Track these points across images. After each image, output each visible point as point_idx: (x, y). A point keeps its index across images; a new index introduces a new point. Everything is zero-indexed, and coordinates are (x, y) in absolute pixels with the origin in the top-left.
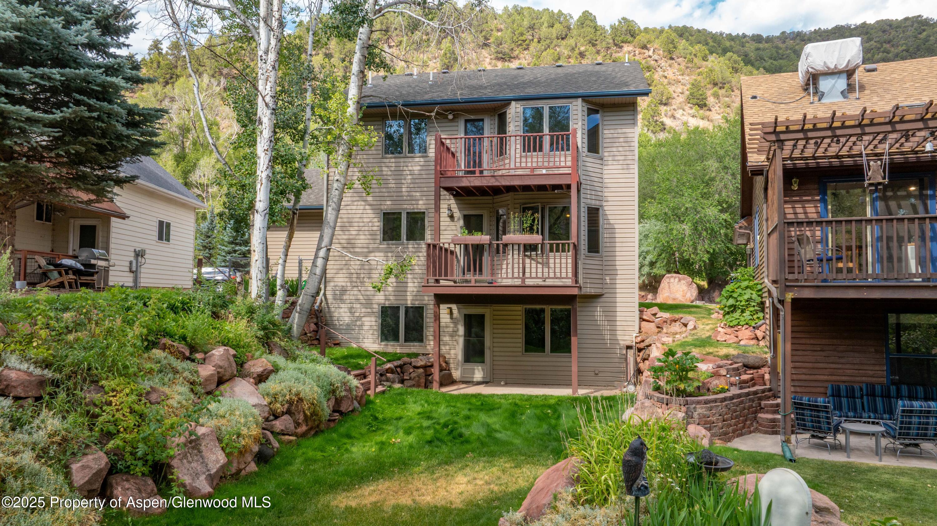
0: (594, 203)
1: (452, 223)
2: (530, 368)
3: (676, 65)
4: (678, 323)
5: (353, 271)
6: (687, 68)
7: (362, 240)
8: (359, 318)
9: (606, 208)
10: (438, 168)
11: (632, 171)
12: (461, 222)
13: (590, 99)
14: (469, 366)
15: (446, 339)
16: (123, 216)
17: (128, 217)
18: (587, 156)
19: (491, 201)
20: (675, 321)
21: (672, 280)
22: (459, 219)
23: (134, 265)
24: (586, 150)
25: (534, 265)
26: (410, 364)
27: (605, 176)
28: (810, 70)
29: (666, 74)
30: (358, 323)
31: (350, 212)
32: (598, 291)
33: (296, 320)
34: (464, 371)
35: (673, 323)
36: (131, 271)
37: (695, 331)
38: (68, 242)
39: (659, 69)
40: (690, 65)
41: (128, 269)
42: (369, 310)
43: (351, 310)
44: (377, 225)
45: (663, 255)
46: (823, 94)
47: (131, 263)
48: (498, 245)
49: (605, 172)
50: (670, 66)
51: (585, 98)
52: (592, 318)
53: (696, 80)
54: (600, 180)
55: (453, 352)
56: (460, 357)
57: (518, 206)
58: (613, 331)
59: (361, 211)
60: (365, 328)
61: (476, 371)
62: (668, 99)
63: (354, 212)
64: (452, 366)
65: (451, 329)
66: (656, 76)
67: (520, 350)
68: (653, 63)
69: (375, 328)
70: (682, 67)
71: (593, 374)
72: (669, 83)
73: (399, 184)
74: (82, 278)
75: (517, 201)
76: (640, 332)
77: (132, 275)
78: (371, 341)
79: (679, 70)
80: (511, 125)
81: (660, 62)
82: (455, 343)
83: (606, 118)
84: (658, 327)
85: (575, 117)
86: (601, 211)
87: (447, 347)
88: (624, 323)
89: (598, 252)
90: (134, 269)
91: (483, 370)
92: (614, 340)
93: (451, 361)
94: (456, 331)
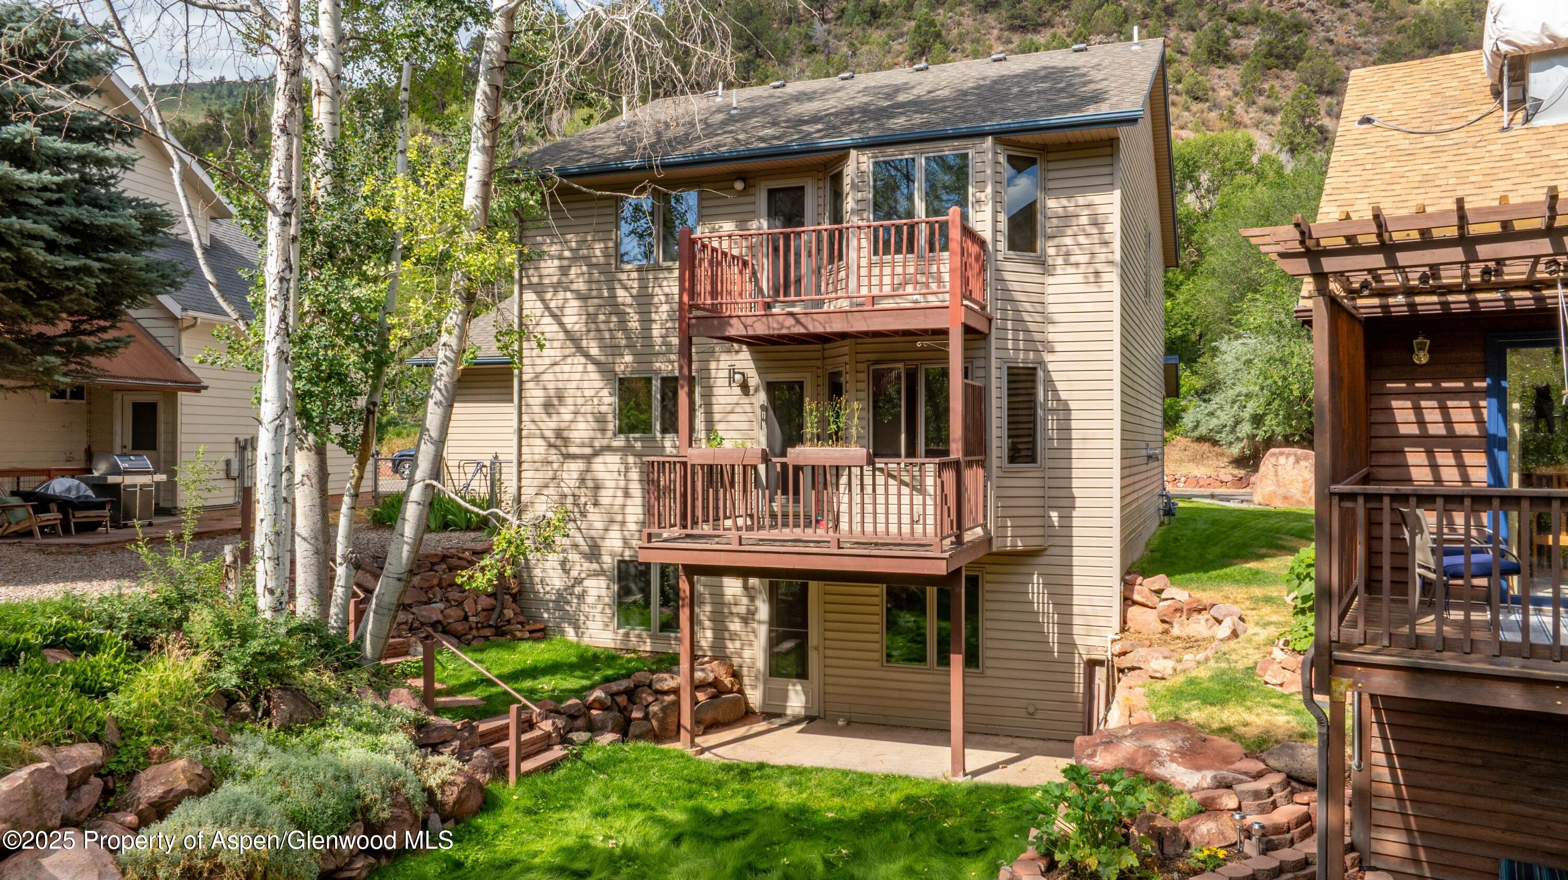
0: (1022, 358)
1: (745, 400)
2: (897, 694)
3: (1353, 17)
4: (1205, 616)
5: (567, 491)
6: (1376, 19)
7: (582, 431)
8: (578, 581)
9: (1051, 367)
10: (686, 298)
11: (1106, 287)
12: (762, 397)
13: (1013, 137)
14: (778, 682)
15: (735, 626)
16: (196, 387)
17: (206, 388)
18: (1006, 259)
19: (819, 355)
20: (1199, 611)
21: (1282, 460)
22: (756, 390)
23: (235, 466)
24: (1003, 245)
25: (893, 489)
26: (650, 686)
27: (1050, 299)
28: (1504, 48)
29: (1331, 35)
30: (577, 590)
31: (560, 377)
32: (1034, 543)
33: (370, 627)
34: (768, 694)
35: (1195, 616)
36: (228, 476)
37: (1233, 644)
38: (111, 433)
39: (1319, 28)
40: (1381, 14)
41: (222, 474)
42: (595, 566)
43: (564, 565)
44: (608, 401)
45: (1275, 405)
46: (1538, 103)
47: (228, 463)
48: (784, 466)
49: (1050, 290)
50: (1341, 19)
51: (1001, 136)
52: (1019, 598)
53: (1390, 43)
54: (1039, 308)
55: (747, 653)
56: (761, 664)
57: (863, 366)
58: (1066, 625)
59: (578, 376)
60: (590, 600)
61: (792, 694)
62: (1333, 82)
63: (566, 376)
64: (746, 680)
65: (742, 610)
66: (1312, 42)
67: (876, 656)
68: (1306, 15)
69: (607, 600)
70: (1366, 19)
71: (1023, 713)
72: (1338, 53)
73: (646, 322)
74: (78, 514)
75: (861, 357)
76: (1123, 630)
77: (232, 483)
78: (600, 625)
79: (1358, 26)
80: (850, 199)
81: (1320, 14)
82: (752, 637)
83: (1051, 175)
84: (1163, 621)
85: (980, 177)
86: (1040, 373)
87: (738, 644)
88: (1088, 610)
89: (1032, 459)
90: (235, 472)
91: (805, 693)
92: (1068, 645)
93: (745, 671)
94: (752, 612)
